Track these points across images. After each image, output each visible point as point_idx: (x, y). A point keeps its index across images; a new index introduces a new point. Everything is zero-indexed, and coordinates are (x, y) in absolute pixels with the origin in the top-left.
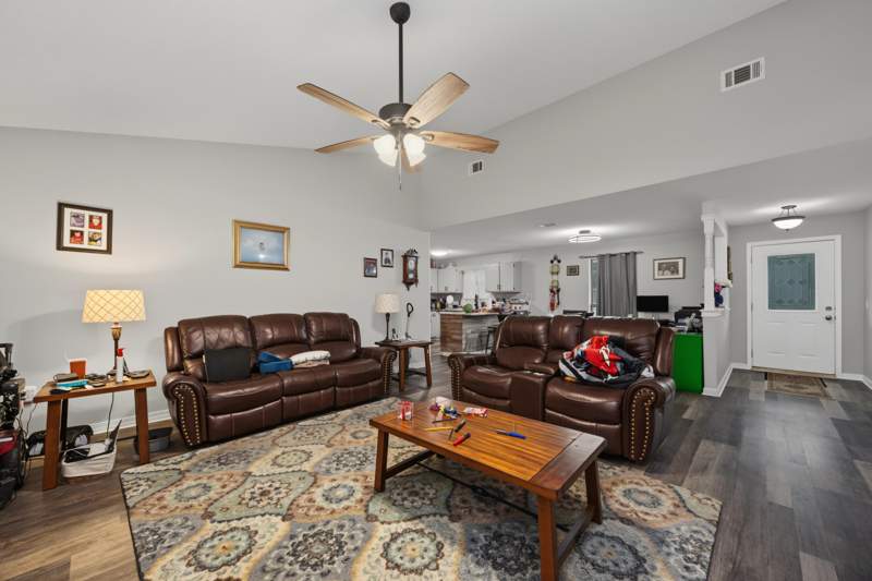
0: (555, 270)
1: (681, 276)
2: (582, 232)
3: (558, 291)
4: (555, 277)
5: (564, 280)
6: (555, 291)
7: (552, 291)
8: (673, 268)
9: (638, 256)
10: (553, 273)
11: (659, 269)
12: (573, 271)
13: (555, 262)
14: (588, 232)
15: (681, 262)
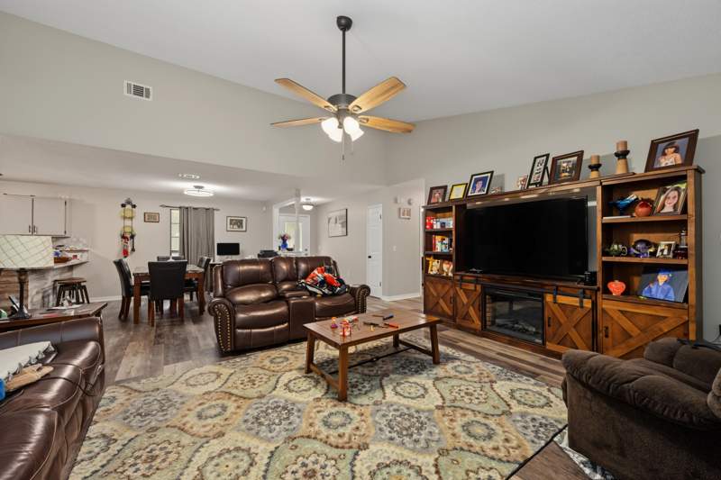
0: (129, 214)
1: (244, 229)
2: (196, 187)
3: (132, 237)
4: (128, 223)
5: (139, 226)
6: (128, 237)
7: (123, 237)
8: (239, 223)
9: (215, 212)
10: (125, 218)
11: (231, 224)
12: (151, 218)
13: (128, 207)
14: (201, 187)
15: (244, 220)
